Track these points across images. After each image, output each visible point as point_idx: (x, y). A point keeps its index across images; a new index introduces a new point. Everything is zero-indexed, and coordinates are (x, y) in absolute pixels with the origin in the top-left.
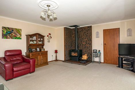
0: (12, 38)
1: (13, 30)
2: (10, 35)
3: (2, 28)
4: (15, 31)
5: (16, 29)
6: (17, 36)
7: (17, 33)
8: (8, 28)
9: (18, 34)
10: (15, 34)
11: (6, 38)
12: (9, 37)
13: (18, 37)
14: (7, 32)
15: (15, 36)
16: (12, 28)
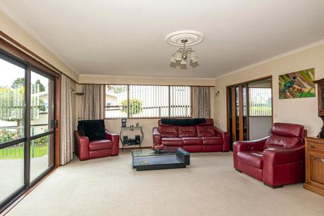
0: (294, 96)
1: (295, 78)
2: (291, 89)
3: (279, 79)
4: (298, 78)
5: (300, 72)
6: (303, 89)
7: (303, 83)
8: (287, 75)
9: (305, 85)
10: (300, 86)
11: (285, 98)
12: (288, 94)
13: (306, 90)
14: (285, 86)
15: (300, 91)
16: (294, 73)
